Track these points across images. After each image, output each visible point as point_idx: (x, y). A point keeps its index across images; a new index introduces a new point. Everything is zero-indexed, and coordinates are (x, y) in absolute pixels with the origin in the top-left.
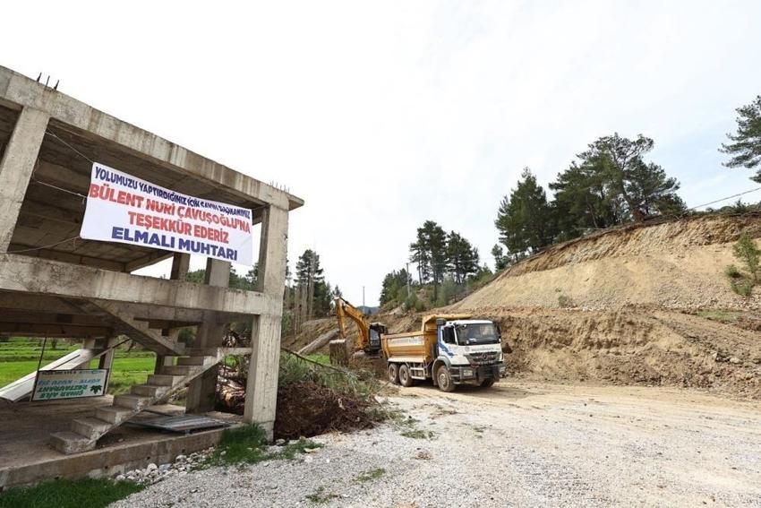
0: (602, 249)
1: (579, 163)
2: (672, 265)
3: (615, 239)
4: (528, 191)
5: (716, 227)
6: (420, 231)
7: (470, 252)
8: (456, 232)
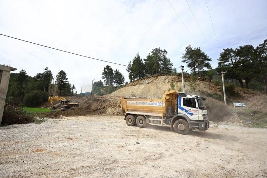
0: (150, 81)
1: (151, 54)
2: (160, 87)
3: (154, 78)
4: (137, 60)
5: (174, 78)
6: (105, 68)
7: (122, 77)
8: (118, 70)
